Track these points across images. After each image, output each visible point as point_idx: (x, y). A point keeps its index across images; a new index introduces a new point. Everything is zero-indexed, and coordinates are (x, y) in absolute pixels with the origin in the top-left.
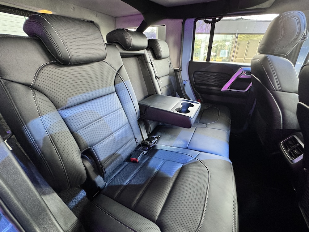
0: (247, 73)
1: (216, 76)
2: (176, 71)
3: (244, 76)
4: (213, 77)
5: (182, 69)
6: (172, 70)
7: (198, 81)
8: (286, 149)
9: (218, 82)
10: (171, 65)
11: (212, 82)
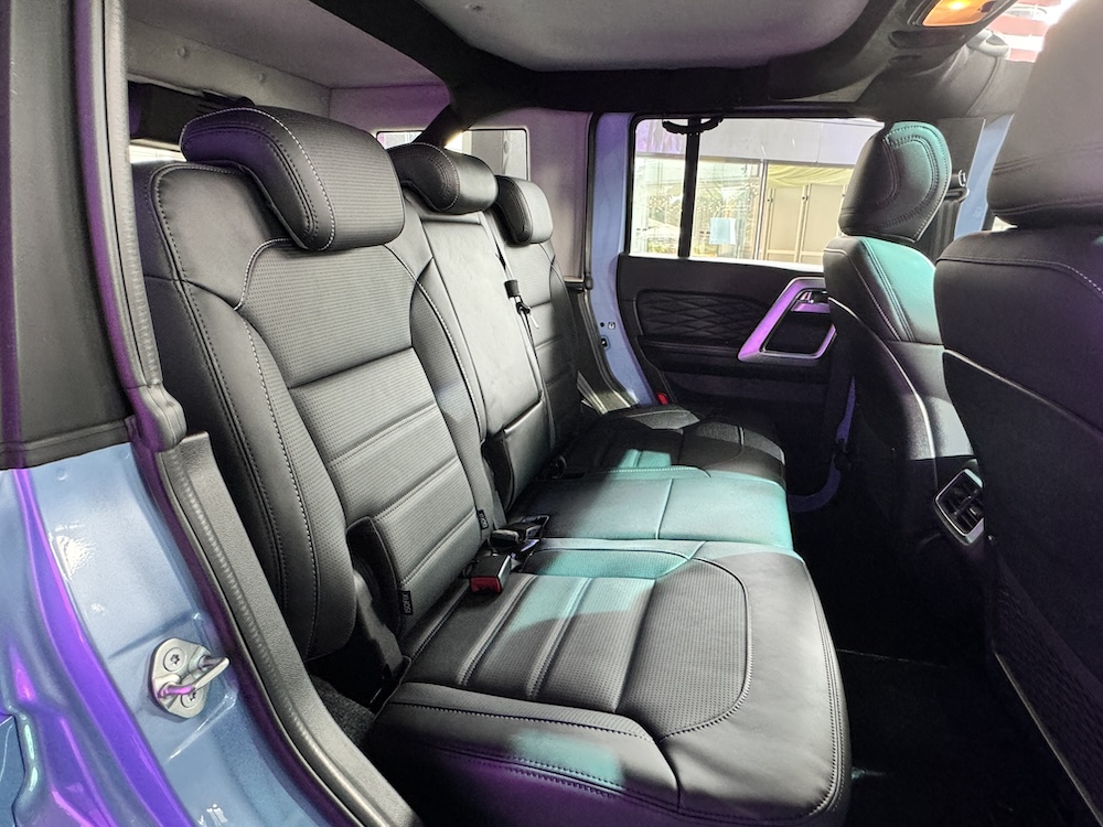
0: (816, 297)
1: (717, 309)
2: (573, 290)
3: (808, 306)
4: (706, 311)
5: (592, 283)
6: (559, 284)
7: (653, 327)
8: (950, 511)
9: (722, 330)
10: (556, 266)
11: (702, 328)
